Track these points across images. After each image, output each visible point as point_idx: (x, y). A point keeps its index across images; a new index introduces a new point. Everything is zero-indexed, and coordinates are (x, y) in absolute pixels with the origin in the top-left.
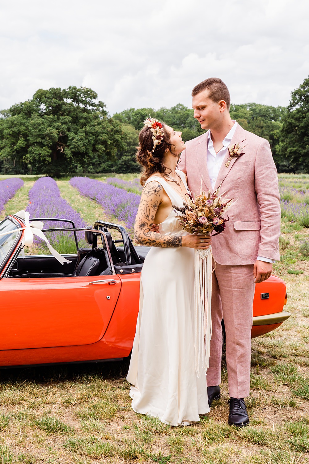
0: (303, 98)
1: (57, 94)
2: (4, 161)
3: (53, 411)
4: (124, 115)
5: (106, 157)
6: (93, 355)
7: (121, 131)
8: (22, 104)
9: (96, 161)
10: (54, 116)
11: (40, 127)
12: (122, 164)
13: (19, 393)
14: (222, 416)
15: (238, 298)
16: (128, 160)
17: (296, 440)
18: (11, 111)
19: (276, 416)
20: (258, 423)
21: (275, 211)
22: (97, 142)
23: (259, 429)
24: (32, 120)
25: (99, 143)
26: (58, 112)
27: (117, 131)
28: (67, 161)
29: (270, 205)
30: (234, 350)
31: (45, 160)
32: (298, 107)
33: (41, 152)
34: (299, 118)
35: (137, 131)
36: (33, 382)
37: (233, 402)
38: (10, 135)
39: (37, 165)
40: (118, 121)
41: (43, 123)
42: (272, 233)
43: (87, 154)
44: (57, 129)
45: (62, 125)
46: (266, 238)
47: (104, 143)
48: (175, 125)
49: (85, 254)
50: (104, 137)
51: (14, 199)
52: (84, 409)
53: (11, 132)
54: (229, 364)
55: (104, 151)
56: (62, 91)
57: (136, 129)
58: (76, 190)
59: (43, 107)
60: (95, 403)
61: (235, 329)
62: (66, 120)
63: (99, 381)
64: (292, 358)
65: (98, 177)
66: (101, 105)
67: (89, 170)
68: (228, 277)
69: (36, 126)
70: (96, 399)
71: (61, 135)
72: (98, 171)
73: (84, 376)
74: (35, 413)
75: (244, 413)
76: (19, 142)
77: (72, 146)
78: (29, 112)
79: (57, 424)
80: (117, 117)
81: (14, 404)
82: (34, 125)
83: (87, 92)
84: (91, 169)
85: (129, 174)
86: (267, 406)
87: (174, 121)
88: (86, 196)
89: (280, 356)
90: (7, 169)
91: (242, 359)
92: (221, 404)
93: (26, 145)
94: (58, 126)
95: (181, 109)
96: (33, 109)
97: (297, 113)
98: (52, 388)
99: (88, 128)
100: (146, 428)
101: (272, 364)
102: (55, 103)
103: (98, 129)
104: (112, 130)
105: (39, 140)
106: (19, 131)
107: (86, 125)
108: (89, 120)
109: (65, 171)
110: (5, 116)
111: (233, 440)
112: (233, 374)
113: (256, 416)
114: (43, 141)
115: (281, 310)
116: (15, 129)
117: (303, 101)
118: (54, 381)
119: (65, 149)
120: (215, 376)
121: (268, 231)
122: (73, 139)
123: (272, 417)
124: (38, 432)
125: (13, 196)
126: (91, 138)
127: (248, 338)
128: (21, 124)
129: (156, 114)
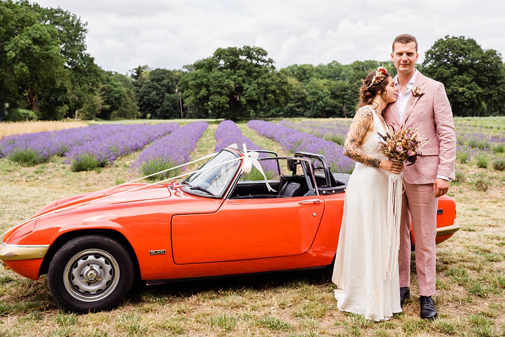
0: (434, 56)
1: (234, 52)
2: (188, 108)
3: (272, 312)
4: (289, 70)
5: (275, 104)
6: (300, 264)
7: (287, 83)
8: (204, 60)
9: (266, 108)
10: (231, 70)
11: (220, 79)
12: (287, 110)
13: (241, 298)
14: (414, 312)
15: (425, 212)
16: (293, 107)
17: (479, 330)
18: (195, 65)
19: (458, 310)
20: (445, 316)
21: (451, 139)
22: (267, 92)
23: (448, 322)
24: (213, 73)
25: (269, 93)
26: (234, 67)
27: (284, 83)
28: (243, 108)
29: (447, 134)
30: (423, 255)
31: (224, 106)
32: (430, 63)
33: (220, 100)
34: (432, 72)
35: (300, 83)
36: (250, 288)
37: (423, 300)
38: (194, 85)
39: (217, 111)
40: (284, 75)
41: (222, 76)
42: (449, 156)
43: (259, 101)
44: (234, 81)
45: (238, 77)
46: (444, 160)
47: (273, 92)
48: (331, 77)
49: (286, 180)
50: (273, 87)
51: (202, 139)
52: (298, 309)
53: (195, 84)
54: (418, 268)
55: (273, 99)
56: (238, 50)
57: (299, 81)
58: (254, 131)
59: (222, 62)
60: (307, 304)
61: (423, 238)
62: (242, 73)
63: (306, 286)
64: (461, 263)
65: (268, 120)
66: (271, 61)
67: (260, 115)
68: (417, 194)
69: (217, 78)
70: (307, 301)
71: (237, 85)
72: (268, 115)
73: (293, 283)
74: (257, 313)
75: (433, 308)
76: (202, 91)
77: (246, 95)
78: (210, 67)
79: (279, 323)
80: (283, 71)
81: (237, 307)
82: (214, 78)
83: (258, 51)
84: (262, 114)
85: (294, 118)
86: (449, 303)
87: (330, 74)
88: (264, 135)
89: (451, 262)
90: (190, 115)
91: (429, 262)
92: (411, 302)
93: (208, 94)
94: (235, 78)
95: (336, 65)
96: (214, 65)
97: (430, 68)
98: (268, 293)
99: (260, 80)
100: (354, 324)
101: (446, 269)
102: (232, 60)
103: (268, 81)
104: (280, 82)
105: (219, 90)
106: (202, 83)
107: (258, 78)
108: (261, 74)
109: (240, 116)
110: (189, 70)
111: (428, 332)
112: (422, 276)
113: (442, 311)
114: (222, 90)
115: (452, 223)
116: (198, 81)
117: (434, 59)
118: (268, 287)
119: (241, 98)
120: (405, 278)
121: (445, 155)
122: (247, 89)
123: (455, 311)
124: (264, 330)
125: (201, 136)
126: (262, 88)
127: (433, 245)
128: (204, 76)
129: (315, 69)
